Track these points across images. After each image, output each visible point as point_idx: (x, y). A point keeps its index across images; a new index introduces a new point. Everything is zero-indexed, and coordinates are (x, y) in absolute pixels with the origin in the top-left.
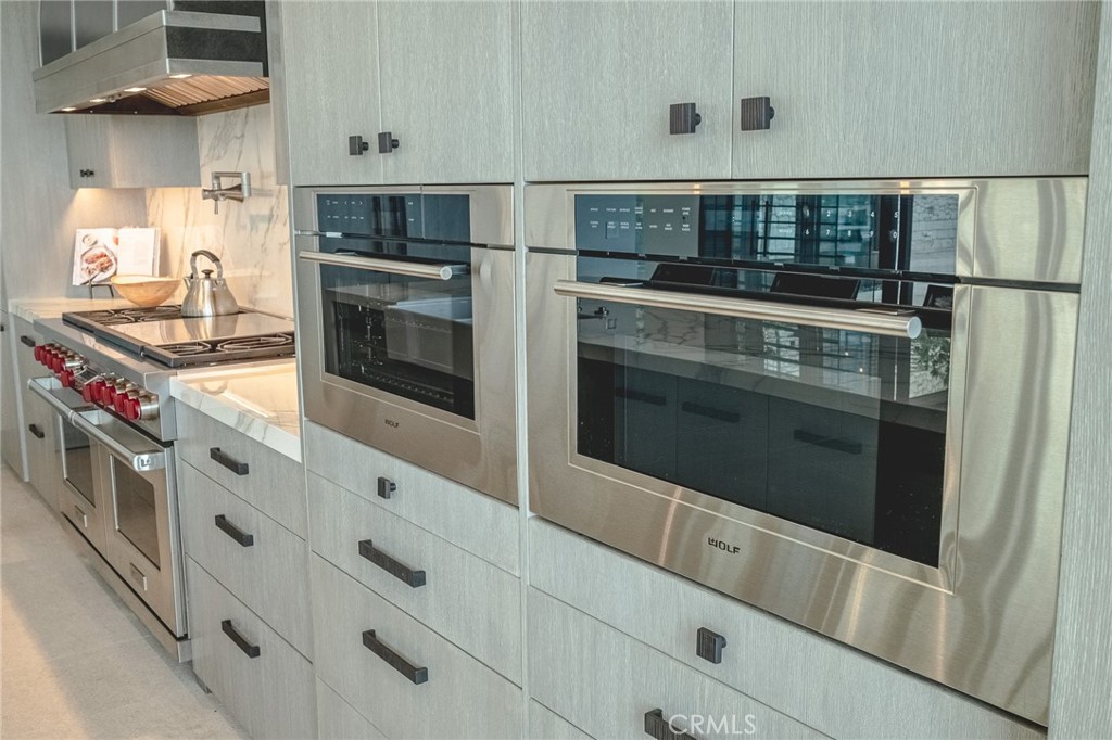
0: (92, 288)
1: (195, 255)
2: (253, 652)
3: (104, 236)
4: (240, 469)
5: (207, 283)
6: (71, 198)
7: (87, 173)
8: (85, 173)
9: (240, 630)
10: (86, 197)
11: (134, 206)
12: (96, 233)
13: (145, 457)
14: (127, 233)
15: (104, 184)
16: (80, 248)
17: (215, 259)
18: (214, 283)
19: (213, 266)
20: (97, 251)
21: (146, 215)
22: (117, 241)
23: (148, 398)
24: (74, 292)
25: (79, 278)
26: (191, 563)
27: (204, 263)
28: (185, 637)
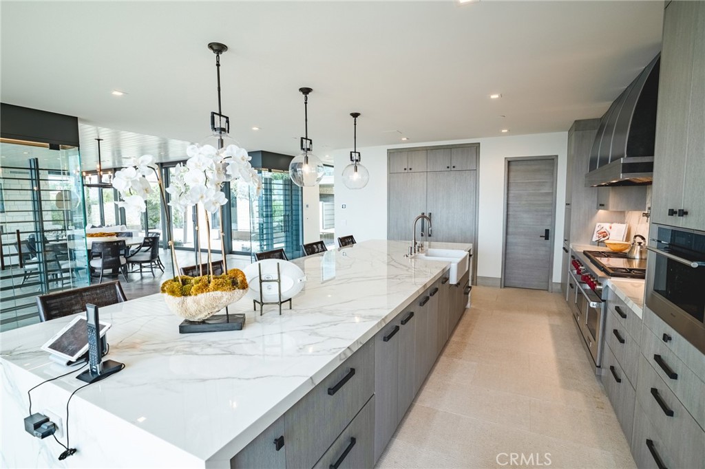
0: (599, 243)
1: (636, 236)
2: (619, 380)
3: (606, 226)
4: (624, 316)
5: (639, 247)
6: (597, 212)
7: (603, 205)
8: (600, 205)
9: (616, 371)
10: (601, 212)
11: (621, 216)
12: (603, 225)
13: (595, 303)
14: (614, 225)
15: (607, 209)
16: (597, 229)
17: (643, 238)
18: (641, 247)
19: (642, 241)
20: (603, 230)
21: (625, 219)
22: (611, 228)
23: (600, 284)
24: (593, 243)
25: (595, 238)
26: (606, 343)
27: (639, 239)
28: (599, 367)
